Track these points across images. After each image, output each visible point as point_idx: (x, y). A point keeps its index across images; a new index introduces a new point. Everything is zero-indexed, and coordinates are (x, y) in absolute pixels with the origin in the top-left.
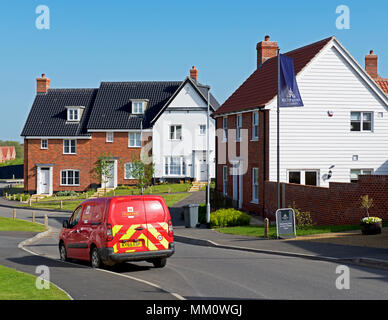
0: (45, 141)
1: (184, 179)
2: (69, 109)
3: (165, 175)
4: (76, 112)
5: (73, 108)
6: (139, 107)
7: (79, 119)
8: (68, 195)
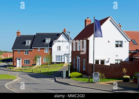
0: (19, 51)
1: (61, 63)
2: (26, 41)
3: (56, 61)
4: (29, 42)
5: (28, 41)
6: (48, 41)
7: (29, 44)
8: (26, 67)
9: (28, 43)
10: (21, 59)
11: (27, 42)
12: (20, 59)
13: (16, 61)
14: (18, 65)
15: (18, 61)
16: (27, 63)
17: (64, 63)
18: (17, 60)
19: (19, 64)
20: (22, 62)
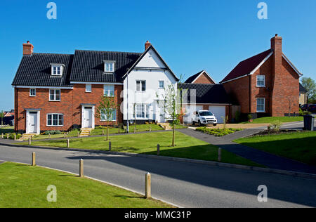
0: (33, 90)
1: (147, 121)
2: (53, 66)
3: (133, 118)
4: (59, 69)
5: (56, 65)
7: (61, 74)
9: (58, 71)
10: (39, 112)
11: (55, 68)
12: (36, 113)
13: (25, 118)
14: (29, 129)
15: (30, 118)
16: (55, 123)
17: (154, 121)
18: (28, 114)
19: (32, 125)
20: (42, 120)
